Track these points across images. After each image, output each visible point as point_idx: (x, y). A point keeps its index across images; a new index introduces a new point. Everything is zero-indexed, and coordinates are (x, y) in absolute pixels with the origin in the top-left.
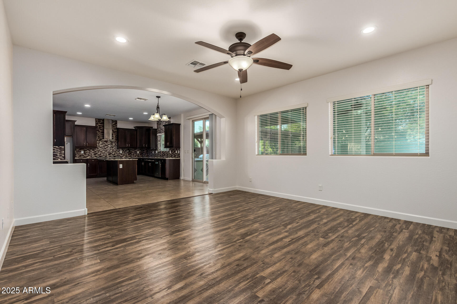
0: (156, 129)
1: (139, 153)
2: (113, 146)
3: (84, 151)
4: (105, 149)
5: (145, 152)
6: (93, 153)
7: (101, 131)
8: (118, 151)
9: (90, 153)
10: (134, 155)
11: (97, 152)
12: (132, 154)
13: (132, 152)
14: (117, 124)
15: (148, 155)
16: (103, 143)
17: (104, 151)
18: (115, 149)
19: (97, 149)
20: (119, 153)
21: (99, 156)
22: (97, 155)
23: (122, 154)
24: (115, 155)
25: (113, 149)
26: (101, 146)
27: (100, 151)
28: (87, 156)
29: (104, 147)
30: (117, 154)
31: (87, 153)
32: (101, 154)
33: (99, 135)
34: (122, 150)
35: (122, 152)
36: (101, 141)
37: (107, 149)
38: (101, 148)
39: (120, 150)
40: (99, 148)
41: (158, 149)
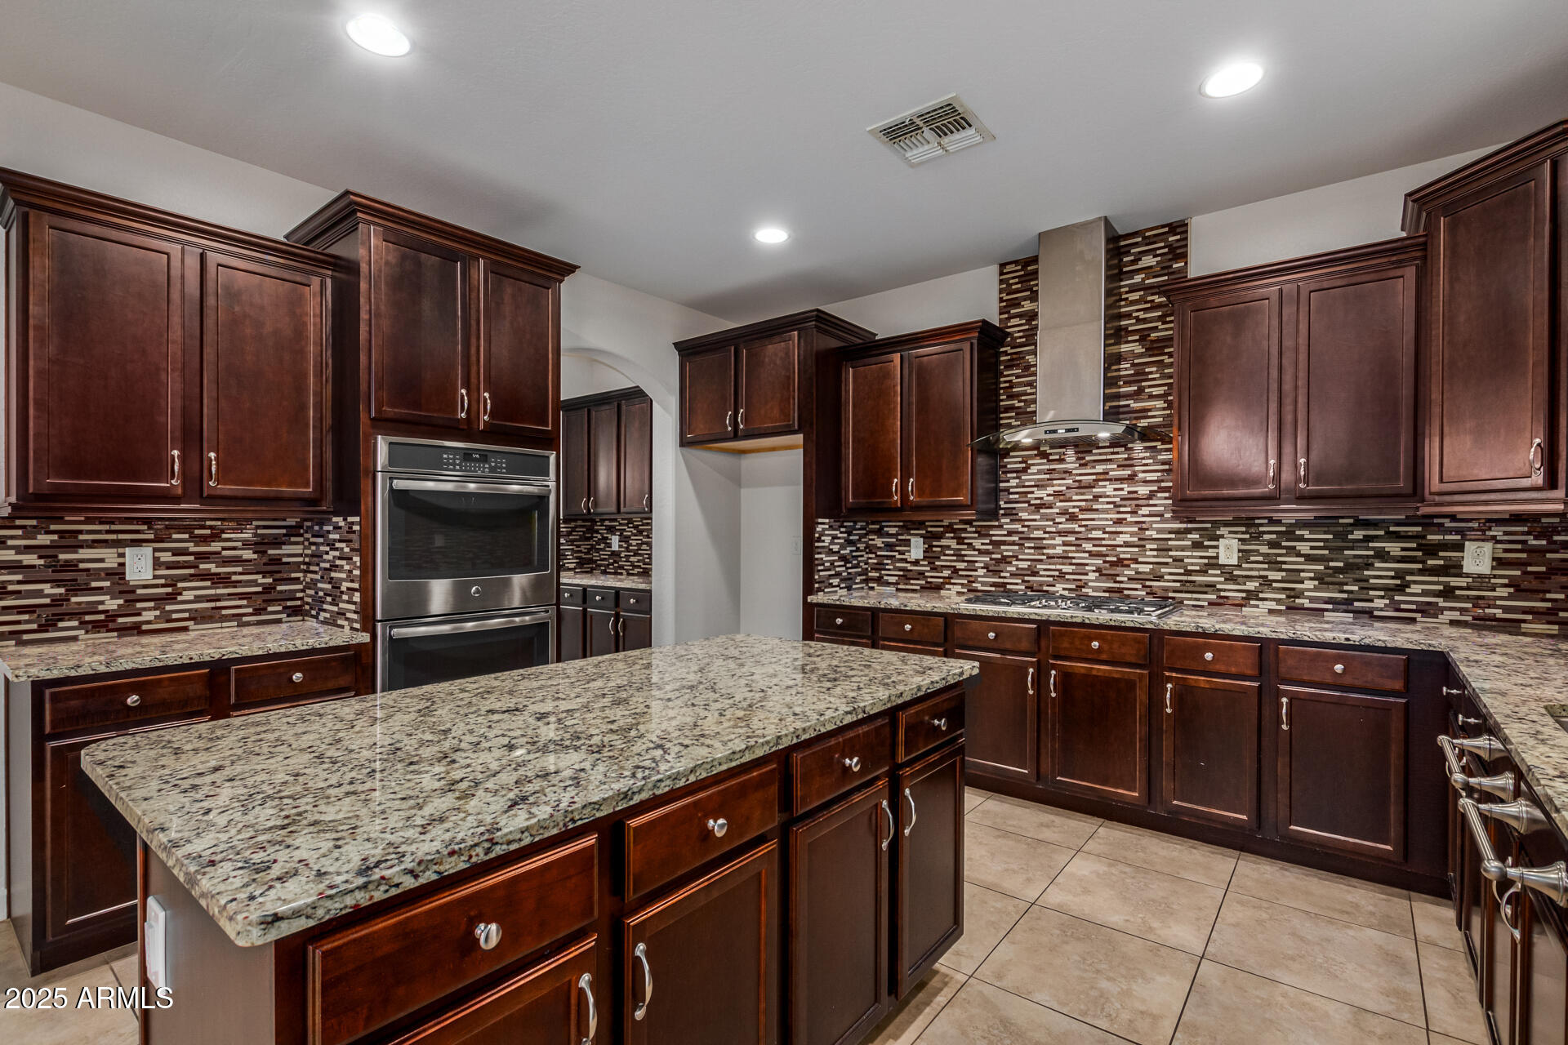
2: (1143, 490)
3: (930, 538)
4: (1073, 518)
6: (981, 552)
8: (1197, 545)
9: (960, 557)
10: (1399, 589)
11: (1007, 551)
12: (1380, 574)
13: (1382, 555)
16: (1054, 470)
17: (1065, 544)
18: (1162, 516)
19: (1007, 524)
20: (1201, 557)
21: (1020, 581)
22: (1005, 577)
23: (1235, 573)
24: (1166, 577)
25: (1143, 516)
26: (1036, 499)
27: (1032, 536)
28: (941, 580)
29: (1061, 501)
30: (1182, 571)
31: (942, 558)
32: (1038, 566)
33: (1023, 398)
34: (1243, 533)
35: (1239, 551)
36: (1042, 449)
37: (1084, 523)
38: (1038, 517)
39: (1216, 525)
40: (1024, 515)
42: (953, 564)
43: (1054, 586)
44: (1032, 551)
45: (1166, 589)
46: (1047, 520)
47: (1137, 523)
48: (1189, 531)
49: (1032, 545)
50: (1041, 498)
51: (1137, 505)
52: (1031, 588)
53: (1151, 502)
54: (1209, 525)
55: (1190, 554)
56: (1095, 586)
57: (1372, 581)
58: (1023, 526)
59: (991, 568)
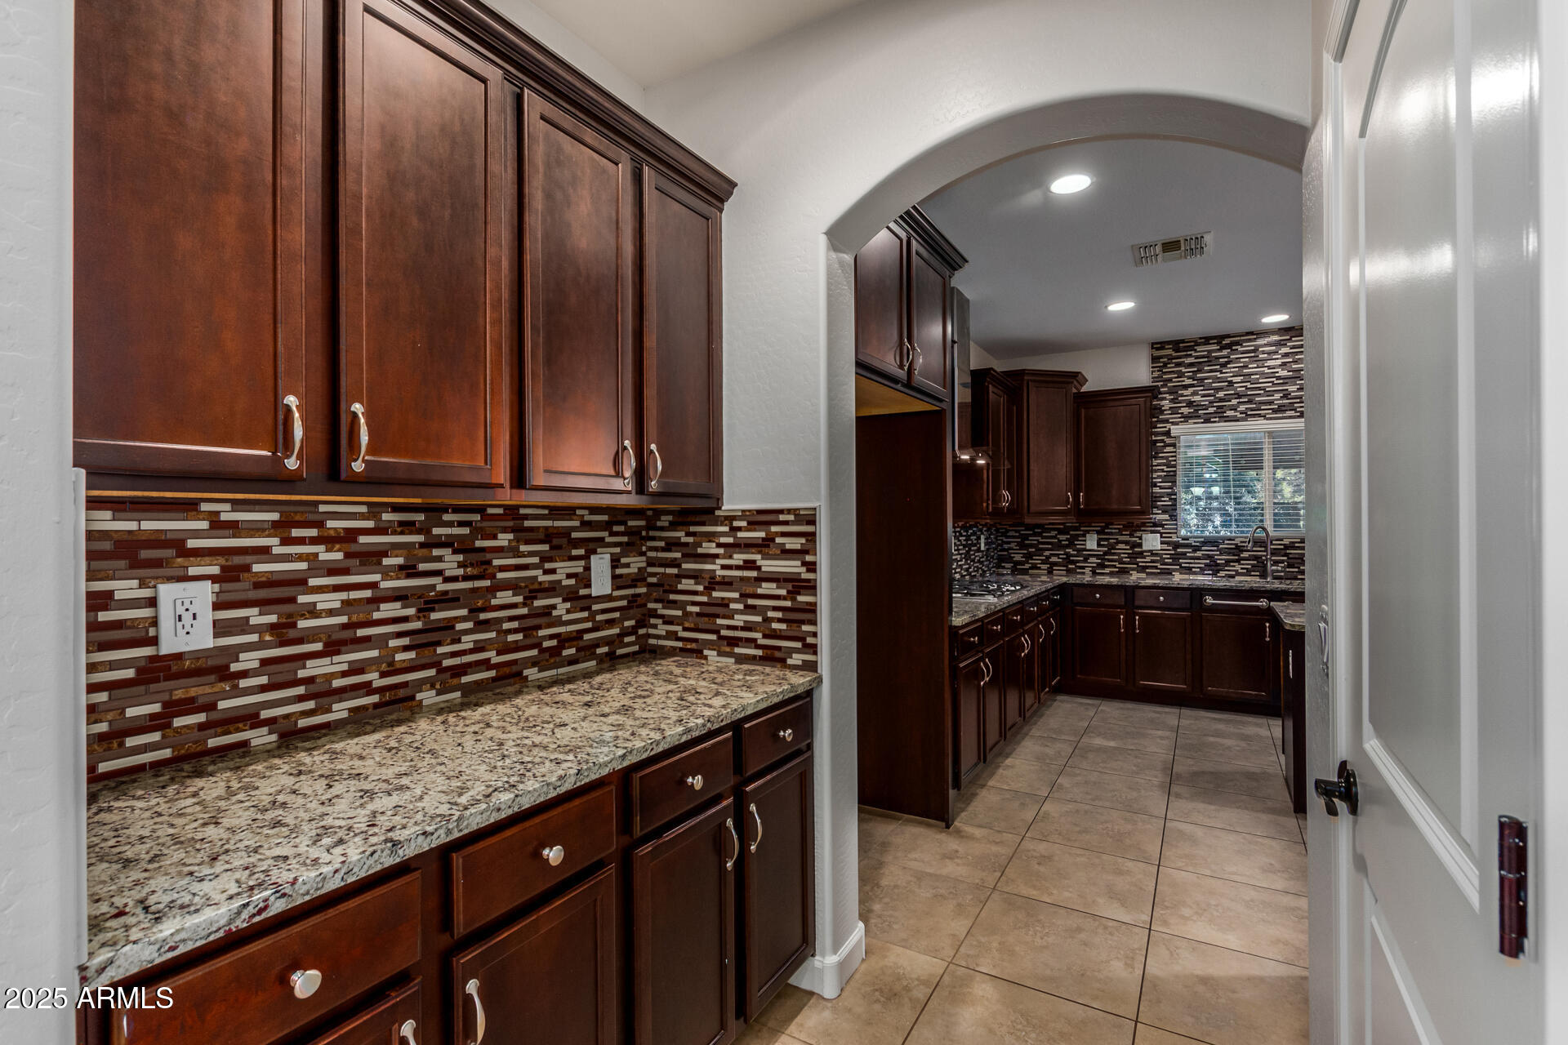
0: (1152, 395)
41: (1175, 522)
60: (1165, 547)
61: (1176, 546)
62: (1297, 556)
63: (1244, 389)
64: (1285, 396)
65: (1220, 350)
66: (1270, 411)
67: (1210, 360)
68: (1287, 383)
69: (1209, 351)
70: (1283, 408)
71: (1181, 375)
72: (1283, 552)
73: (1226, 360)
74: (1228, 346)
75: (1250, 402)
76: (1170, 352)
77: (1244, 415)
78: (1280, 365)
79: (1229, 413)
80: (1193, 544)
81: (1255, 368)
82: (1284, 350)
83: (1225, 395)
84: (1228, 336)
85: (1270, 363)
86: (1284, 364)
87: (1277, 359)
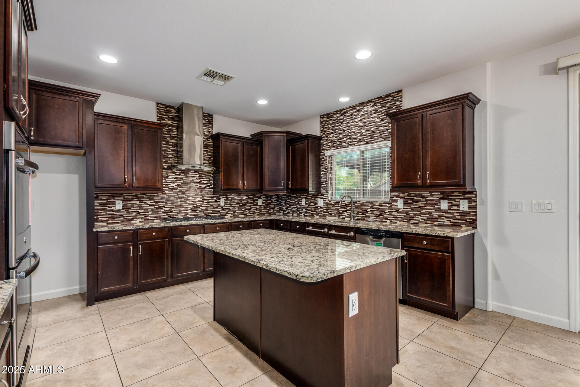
0: (320, 138)
1: (263, 203)
2: (203, 186)
3: (125, 201)
5: (273, 200)
6: (150, 205)
7: (173, 141)
8: (216, 201)
9: (140, 207)
10: (250, 209)
11: (161, 204)
12: (247, 206)
13: (248, 202)
14: (212, 124)
15: (281, 209)
16: (177, 178)
17: (181, 202)
18: (208, 193)
19: (161, 195)
20: (217, 204)
21: (166, 215)
22: (160, 214)
23: (224, 208)
24: (209, 210)
25: (204, 193)
26: (171, 187)
27: (170, 199)
28: (132, 217)
29: (180, 188)
30: (212, 208)
31: (132, 208)
32: (172, 209)
33: (166, 152)
34: (225, 198)
35: (225, 202)
36: (173, 170)
37: (187, 195)
38: (172, 193)
39: (220, 196)
40: (167, 192)
41: (327, 194)
42: (137, 210)
43: (178, 215)
44: (170, 204)
45: (209, 213)
46: (175, 194)
47: (202, 195)
48: (214, 197)
49: (170, 202)
50: (173, 187)
51: (202, 190)
52: (170, 217)
53: (205, 189)
54: (218, 196)
55: (214, 203)
56: (190, 214)
57: (247, 208)
58: (186, 196)
59: (154, 211)
60: (324, 204)
61: (328, 204)
62: (365, 209)
63: (348, 133)
64: (361, 135)
65: (341, 116)
66: (356, 142)
67: (338, 121)
68: (362, 129)
69: (338, 117)
70: (361, 141)
71: (329, 128)
72: (360, 207)
73: (342, 120)
74: (343, 114)
75: (350, 138)
76: (325, 119)
77: (348, 145)
78: (360, 121)
79: (344, 144)
80: (333, 203)
81: (352, 123)
82: (361, 113)
83: (342, 136)
84: (343, 109)
85: (356, 120)
86: (361, 120)
87: (358, 118)
